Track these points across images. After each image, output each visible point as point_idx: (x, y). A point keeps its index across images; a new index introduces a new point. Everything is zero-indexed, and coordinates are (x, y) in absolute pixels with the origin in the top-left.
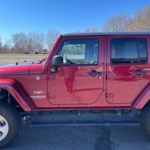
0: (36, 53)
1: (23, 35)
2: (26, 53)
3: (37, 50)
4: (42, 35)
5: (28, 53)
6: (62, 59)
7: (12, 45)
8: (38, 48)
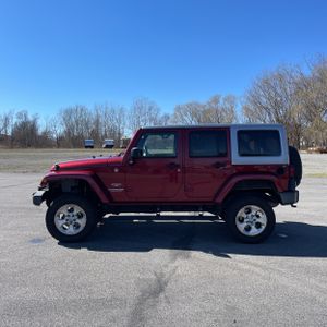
0: (107, 147)
1: (82, 110)
2: (87, 147)
3: (110, 141)
4: (122, 110)
5: (92, 147)
6: (141, 152)
7: (59, 130)
8: (113, 136)
